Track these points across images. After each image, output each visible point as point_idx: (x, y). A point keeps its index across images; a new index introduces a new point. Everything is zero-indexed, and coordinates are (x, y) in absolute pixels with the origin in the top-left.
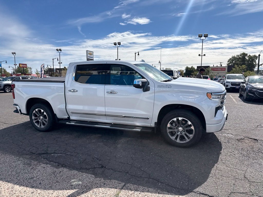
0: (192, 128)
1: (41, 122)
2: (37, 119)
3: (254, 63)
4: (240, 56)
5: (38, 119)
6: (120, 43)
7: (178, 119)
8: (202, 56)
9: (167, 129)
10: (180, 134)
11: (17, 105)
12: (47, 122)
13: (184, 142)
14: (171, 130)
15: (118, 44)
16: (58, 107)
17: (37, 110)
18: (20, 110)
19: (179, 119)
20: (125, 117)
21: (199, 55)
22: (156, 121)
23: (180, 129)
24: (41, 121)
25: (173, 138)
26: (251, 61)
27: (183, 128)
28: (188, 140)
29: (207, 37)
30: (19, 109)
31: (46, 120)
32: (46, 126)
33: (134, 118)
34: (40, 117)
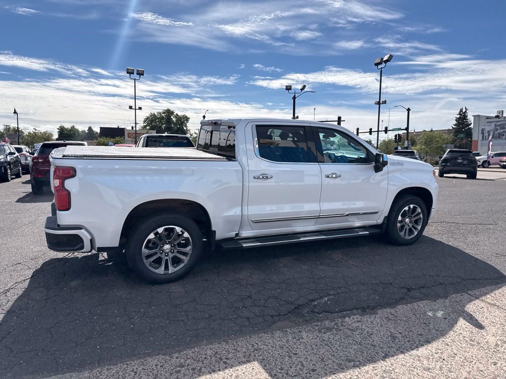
0: (421, 216)
1: (167, 260)
3: (185, 128)
4: (163, 115)
5: (158, 252)
7: (410, 207)
8: (135, 109)
9: (398, 223)
10: (408, 227)
12: (191, 253)
13: (412, 236)
14: (401, 224)
17: (160, 230)
18: (92, 241)
20: (348, 215)
22: (387, 215)
27: (410, 219)
28: (416, 233)
29: (143, 75)
30: (86, 237)
31: (188, 250)
32: (182, 265)
33: (362, 214)
34: (163, 246)
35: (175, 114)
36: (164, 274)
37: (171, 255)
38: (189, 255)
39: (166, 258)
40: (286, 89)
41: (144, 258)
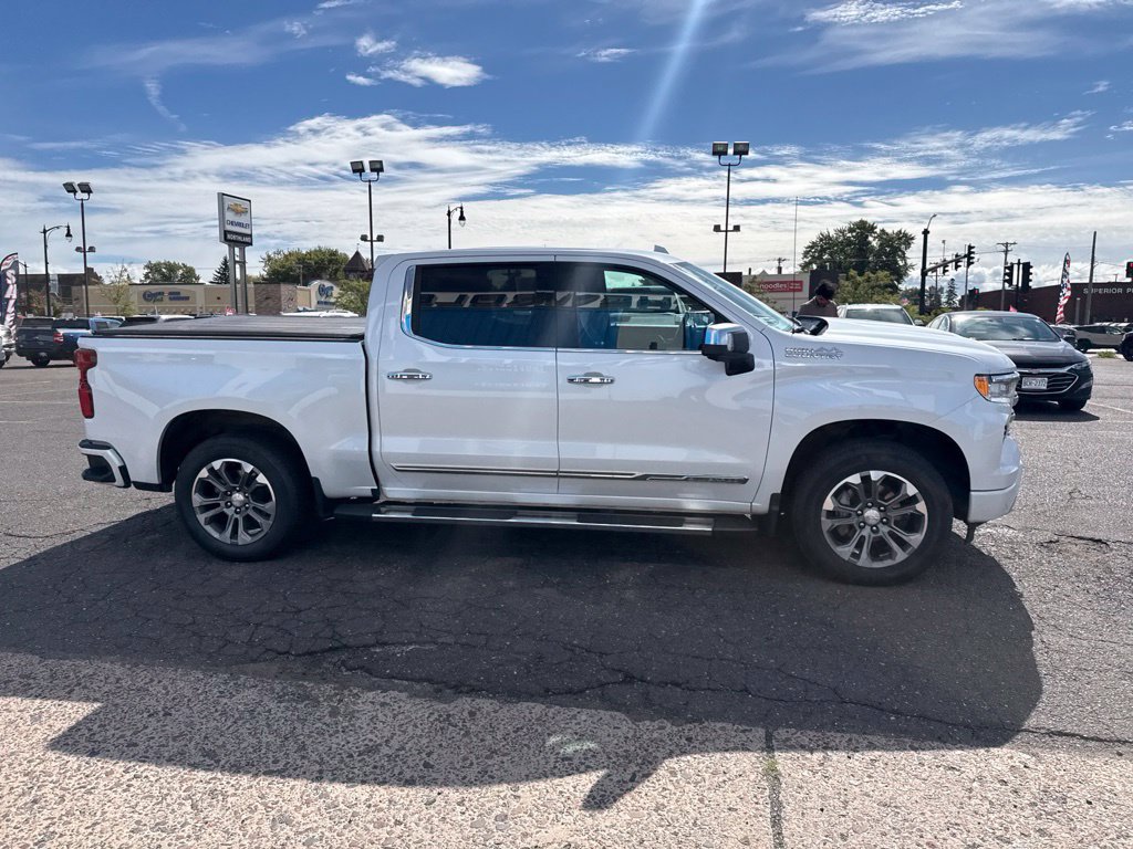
0: (921, 507)
1: (236, 520)
2: (218, 505)
3: (901, 263)
4: (849, 235)
5: (222, 503)
6: (378, 166)
7: (869, 476)
8: (726, 231)
9: (823, 519)
10: (873, 535)
11: (107, 447)
12: (273, 514)
13: (888, 563)
14: (837, 523)
15: (372, 170)
16: (333, 447)
17: (217, 464)
18: (123, 470)
19: (873, 479)
20: (643, 478)
21: (717, 229)
22: (778, 490)
23: (872, 514)
24: (237, 516)
25: (845, 551)
26: (887, 255)
27: (880, 511)
28: (901, 556)
29: (747, 153)
30: (115, 463)
31: (268, 508)
33: (686, 480)
34: (231, 495)
35: (878, 231)
37: (244, 513)
38: (272, 518)
41: (196, 510)
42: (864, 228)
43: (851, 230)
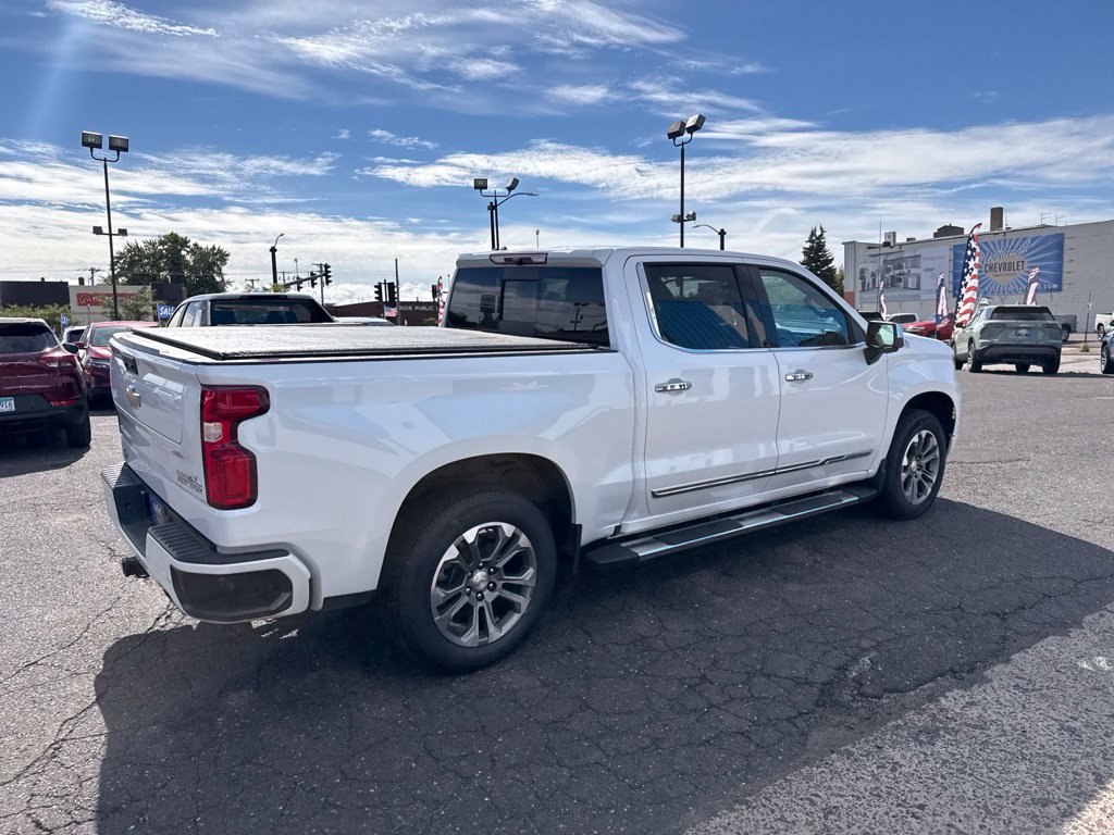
0: (937, 453)
1: (482, 609)
3: (218, 279)
4: (161, 247)
5: (463, 591)
7: (921, 435)
8: (110, 234)
9: (902, 473)
10: (916, 480)
17: (471, 535)
18: (313, 581)
20: (825, 462)
22: (884, 457)
25: (909, 495)
26: (204, 270)
27: (916, 461)
28: (929, 491)
30: (298, 574)
31: (527, 578)
32: (515, 618)
33: (847, 459)
35: (191, 244)
36: (481, 646)
37: (490, 597)
38: (530, 591)
39: (480, 604)
40: (476, 187)
41: (434, 611)
42: (175, 242)
43: (161, 243)
